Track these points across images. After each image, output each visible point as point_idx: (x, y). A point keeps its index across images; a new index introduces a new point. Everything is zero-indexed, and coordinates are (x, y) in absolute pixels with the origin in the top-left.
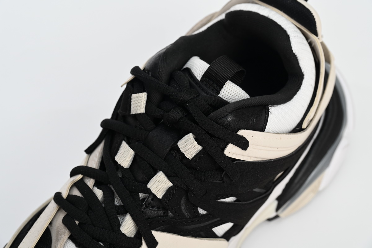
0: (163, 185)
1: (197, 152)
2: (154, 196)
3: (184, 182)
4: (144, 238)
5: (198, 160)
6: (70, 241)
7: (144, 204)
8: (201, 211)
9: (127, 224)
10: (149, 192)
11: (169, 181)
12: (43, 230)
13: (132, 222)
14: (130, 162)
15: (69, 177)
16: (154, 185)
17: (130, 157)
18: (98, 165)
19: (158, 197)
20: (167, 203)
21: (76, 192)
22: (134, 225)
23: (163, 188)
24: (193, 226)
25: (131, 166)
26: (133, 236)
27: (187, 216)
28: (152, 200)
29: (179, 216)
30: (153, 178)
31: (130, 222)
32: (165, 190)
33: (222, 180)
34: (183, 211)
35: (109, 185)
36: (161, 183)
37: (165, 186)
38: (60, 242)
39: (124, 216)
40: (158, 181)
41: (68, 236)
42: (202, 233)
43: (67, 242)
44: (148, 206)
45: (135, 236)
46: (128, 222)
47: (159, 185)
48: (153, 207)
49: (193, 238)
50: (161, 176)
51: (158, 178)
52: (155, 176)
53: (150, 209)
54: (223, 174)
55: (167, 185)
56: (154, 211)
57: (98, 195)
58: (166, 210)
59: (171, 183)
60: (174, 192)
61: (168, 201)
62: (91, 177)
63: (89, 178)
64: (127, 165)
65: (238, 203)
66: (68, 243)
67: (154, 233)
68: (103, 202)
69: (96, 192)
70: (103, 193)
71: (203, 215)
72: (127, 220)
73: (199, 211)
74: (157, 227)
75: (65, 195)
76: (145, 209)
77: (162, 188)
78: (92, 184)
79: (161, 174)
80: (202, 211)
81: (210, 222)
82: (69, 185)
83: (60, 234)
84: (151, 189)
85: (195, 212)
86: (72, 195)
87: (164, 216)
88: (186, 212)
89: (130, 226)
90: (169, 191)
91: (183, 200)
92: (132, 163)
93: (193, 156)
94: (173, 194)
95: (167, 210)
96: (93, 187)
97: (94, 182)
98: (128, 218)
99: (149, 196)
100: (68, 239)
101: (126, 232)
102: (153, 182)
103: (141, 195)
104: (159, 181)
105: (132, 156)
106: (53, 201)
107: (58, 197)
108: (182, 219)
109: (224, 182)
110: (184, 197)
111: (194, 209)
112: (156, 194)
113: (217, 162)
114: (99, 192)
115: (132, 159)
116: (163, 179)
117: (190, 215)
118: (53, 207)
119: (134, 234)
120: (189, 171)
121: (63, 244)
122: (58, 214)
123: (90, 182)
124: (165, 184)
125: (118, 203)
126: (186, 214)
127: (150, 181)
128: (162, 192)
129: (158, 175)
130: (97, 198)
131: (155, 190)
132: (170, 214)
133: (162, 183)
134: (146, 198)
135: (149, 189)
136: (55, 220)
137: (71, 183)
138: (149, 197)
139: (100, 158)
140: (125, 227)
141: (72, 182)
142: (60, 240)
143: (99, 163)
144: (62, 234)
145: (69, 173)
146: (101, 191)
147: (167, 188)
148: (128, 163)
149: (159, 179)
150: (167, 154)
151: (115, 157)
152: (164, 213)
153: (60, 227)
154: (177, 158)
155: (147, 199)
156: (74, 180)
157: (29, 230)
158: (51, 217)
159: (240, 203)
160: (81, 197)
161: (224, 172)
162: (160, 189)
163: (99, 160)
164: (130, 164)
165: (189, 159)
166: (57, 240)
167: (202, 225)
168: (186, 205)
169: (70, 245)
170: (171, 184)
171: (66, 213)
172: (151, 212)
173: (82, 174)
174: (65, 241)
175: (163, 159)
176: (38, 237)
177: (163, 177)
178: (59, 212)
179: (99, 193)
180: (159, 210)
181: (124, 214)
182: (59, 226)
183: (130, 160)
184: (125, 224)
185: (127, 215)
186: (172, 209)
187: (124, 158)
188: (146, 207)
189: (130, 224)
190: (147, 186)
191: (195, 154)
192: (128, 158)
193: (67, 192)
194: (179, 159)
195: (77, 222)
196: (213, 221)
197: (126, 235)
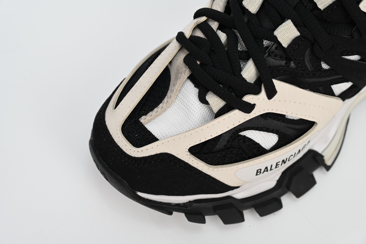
0: (291, 33)
1: (331, 3)
2: (279, 44)
3: (312, 33)
4: (264, 85)
5: (330, 12)
6: (189, 80)
7: (267, 52)
8: (323, 66)
9: (249, 70)
10: (275, 39)
11: (297, 31)
12: (163, 67)
13: (254, 67)
14: (258, 7)
15: (193, 18)
16: (282, 32)
17: (259, 3)
18: (223, 10)
19: (283, 45)
20: (291, 53)
21: (199, 34)
22: (255, 71)
23: (290, 36)
24: (314, 79)
25: (258, 12)
26: (252, 82)
27: (309, 69)
28: (276, 48)
29: (301, 67)
30: (280, 26)
31: (252, 67)
32: (291, 39)
33: (351, 35)
34: (306, 63)
35: (233, 29)
36: (288, 31)
37: (292, 35)
38: (180, 80)
39: (245, 62)
40: (285, 28)
41: (188, 75)
42: (321, 88)
43: (186, 81)
44: (271, 54)
45: (255, 82)
46: (250, 67)
47: (287, 33)
48: (276, 56)
49: (311, 92)
50: (290, 24)
51: (286, 26)
52: (283, 24)
53: (272, 58)
54: (354, 29)
55: (294, 34)
56: (276, 59)
57: (222, 39)
58: (288, 60)
59: (298, 32)
60: (300, 43)
61: (293, 51)
62: (215, 20)
63: (213, 21)
64: (255, 11)
65: (362, 62)
66: (187, 83)
67: (275, 81)
68: (226, 46)
69: (219, 35)
70: (227, 37)
71: (326, 70)
72: (249, 65)
73: (322, 65)
74: (278, 77)
75: (188, 35)
76: (267, 57)
77: (288, 37)
78: (216, 26)
79: (289, 22)
80: (325, 66)
81: (331, 78)
82: (193, 26)
83: (180, 72)
84: (277, 36)
85: (318, 66)
86: (195, 36)
87: (286, 66)
88: (309, 65)
89: (251, 72)
90: (295, 41)
91: (308, 52)
92: (259, 9)
93: (326, 6)
94: (299, 45)
95: (290, 60)
96: (217, 30)
97: (218, 26)
98: (250, 64)
99: (273, 44)
100: (187, 79)
101: (247, 77)
102: (281, 30)
103: (266, 43)
104: (287, 29)
105: (260, 2)
106: (175, 40)
107: (180, 37)
108: (304, 71)
109: (353, 38)
110: (309, 49)
111: (317, 62)
112: (282, 42)
113: (351, 15)
114: (223, 35)
115: (260, 5)
116: (291, 27)
117: (312, 68)
118: (175, 46)
119: (254, 81)
120: (318, 23)
121: (182, 82)
122: (179, 53)
123: (214, 25)
124: (292, 33)
125: (241, 49)
126: (309, 67)
127: (277, 29)
128: (288, 41)
129: (287, 23)
130: (221, 41)
131: (281, 38)
132: (292, 64)
133: (290, 32)
134: (270, 46)
135: (275, 36)
136: (176, 58)
137: (194, 24)
138: (273, 46)
139: (225, 2)
140: (247, 72)
141: (196, 23)
142: (180, 78)
143: (224, 8)
144: (182, 73)
145: (193, 15)
146: (225, 34)
147: (294, 38)
148: (256, 8)
149: (287, 28)
150: (297, 4)
151: (242, 1)
152: (286, 63)
153: (181, 66)
154: (307, 7)
155: (271, 48)
156: (199, 22)
157: (149, 66)
158: (172, 55)
159: (364, 63)
160: (205, 39)
161: (355, 27)
162: (287, 38)
163: (224, 5)
164: (258, 10)
165: (320, 9)
166: (177, 78)
167: (323, 80)
168: (310, 57)
169: (189, 85)
170: (298, 34)
171: (188, 53)
172: (272, 61)
173: (206, 17)
174: (184, 80)
175: (293, 8)
176: (159, 73)
177: (291, 25)
178: (181, 52)
179: (223, 37)
180: (281, 60)
181: (246, 60)
182: (179, 65)
183: (258, 5)
184: (246, 69)
185: (249, 60)
186: (296, 59)
187: (252, 3)
188: (269, 55)
189: (252, 70)
190: (273, 33)
191: (328, 5)
192: (257, 4)
193: (190, 32)
194: (310, 9)
195: (198, 63)
196: (335, 77)
197: (246, 81)
